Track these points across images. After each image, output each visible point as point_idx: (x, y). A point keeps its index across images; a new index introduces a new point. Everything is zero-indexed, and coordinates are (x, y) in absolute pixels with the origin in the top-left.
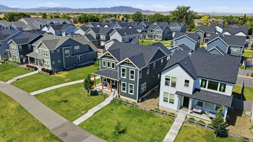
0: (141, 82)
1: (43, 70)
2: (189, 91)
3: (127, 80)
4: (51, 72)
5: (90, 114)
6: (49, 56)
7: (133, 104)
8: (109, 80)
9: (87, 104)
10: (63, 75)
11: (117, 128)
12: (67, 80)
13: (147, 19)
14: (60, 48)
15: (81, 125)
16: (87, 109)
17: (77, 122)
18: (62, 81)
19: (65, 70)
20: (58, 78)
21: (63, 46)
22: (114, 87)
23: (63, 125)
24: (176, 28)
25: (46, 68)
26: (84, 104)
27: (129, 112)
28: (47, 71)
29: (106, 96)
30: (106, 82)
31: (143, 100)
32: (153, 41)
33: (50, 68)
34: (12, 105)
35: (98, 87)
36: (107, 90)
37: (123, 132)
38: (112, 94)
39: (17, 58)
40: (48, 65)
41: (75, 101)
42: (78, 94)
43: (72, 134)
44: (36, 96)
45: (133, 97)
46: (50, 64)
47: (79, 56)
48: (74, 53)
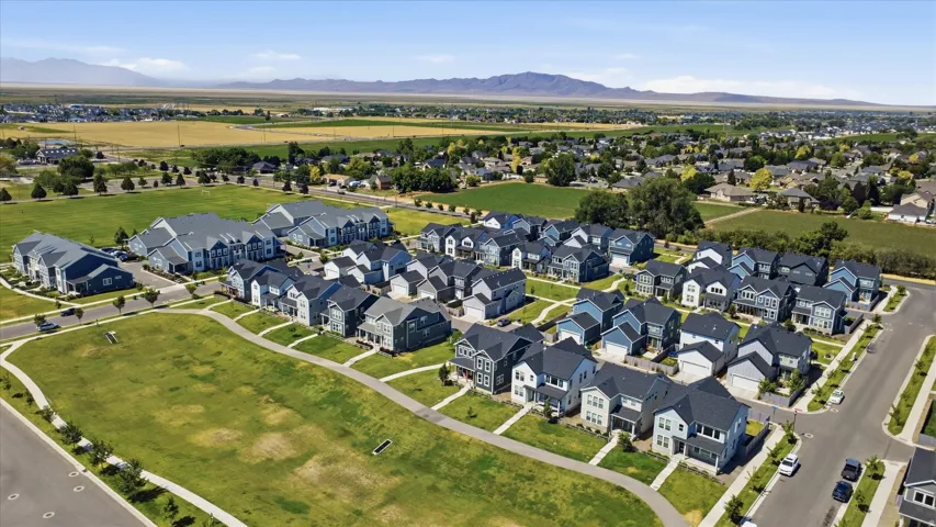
0: (496, 374)
1: (382, 349)
2: (534, 385)
3: (483, 371)
4: (393, 354)
5: (446, 401)
6: (392, 333)
7: (487, 396)
8: (465, 370)
9: (442, 394)
10: (407, 357)
11: (469, 413)
12: (414, 365)
13: (593, 169)
14: (404, 322)
15: (439, 410)
16: (442, 398)
17: (435, 408)
18: (408, 366)
19: (408, 350)
20: (403, 362)
21: (408, 319)
22: (470, 377)
23: (423, 410)
24: (623, 246)
25: (386, 347)
26: (438, 393)
27: (482, 403)
28: (388, 351)
29: (461, 387)
30: (462, 372)
31: (499, 393)
32: (559, 283)
33: (391, 348)
34: (368, 391)
35: (453, 376)
36: (462, 380)
37: (475, 416)
38: (468, 385)
39: (340, 328)
40: (389, 344)
41: (430, 390)
42: (431, 383)
43: (432, 416)
44: (387, 383)
45: (489, 389)
46: (391, 343)
47: (426, 331)
48: (420, 327)
